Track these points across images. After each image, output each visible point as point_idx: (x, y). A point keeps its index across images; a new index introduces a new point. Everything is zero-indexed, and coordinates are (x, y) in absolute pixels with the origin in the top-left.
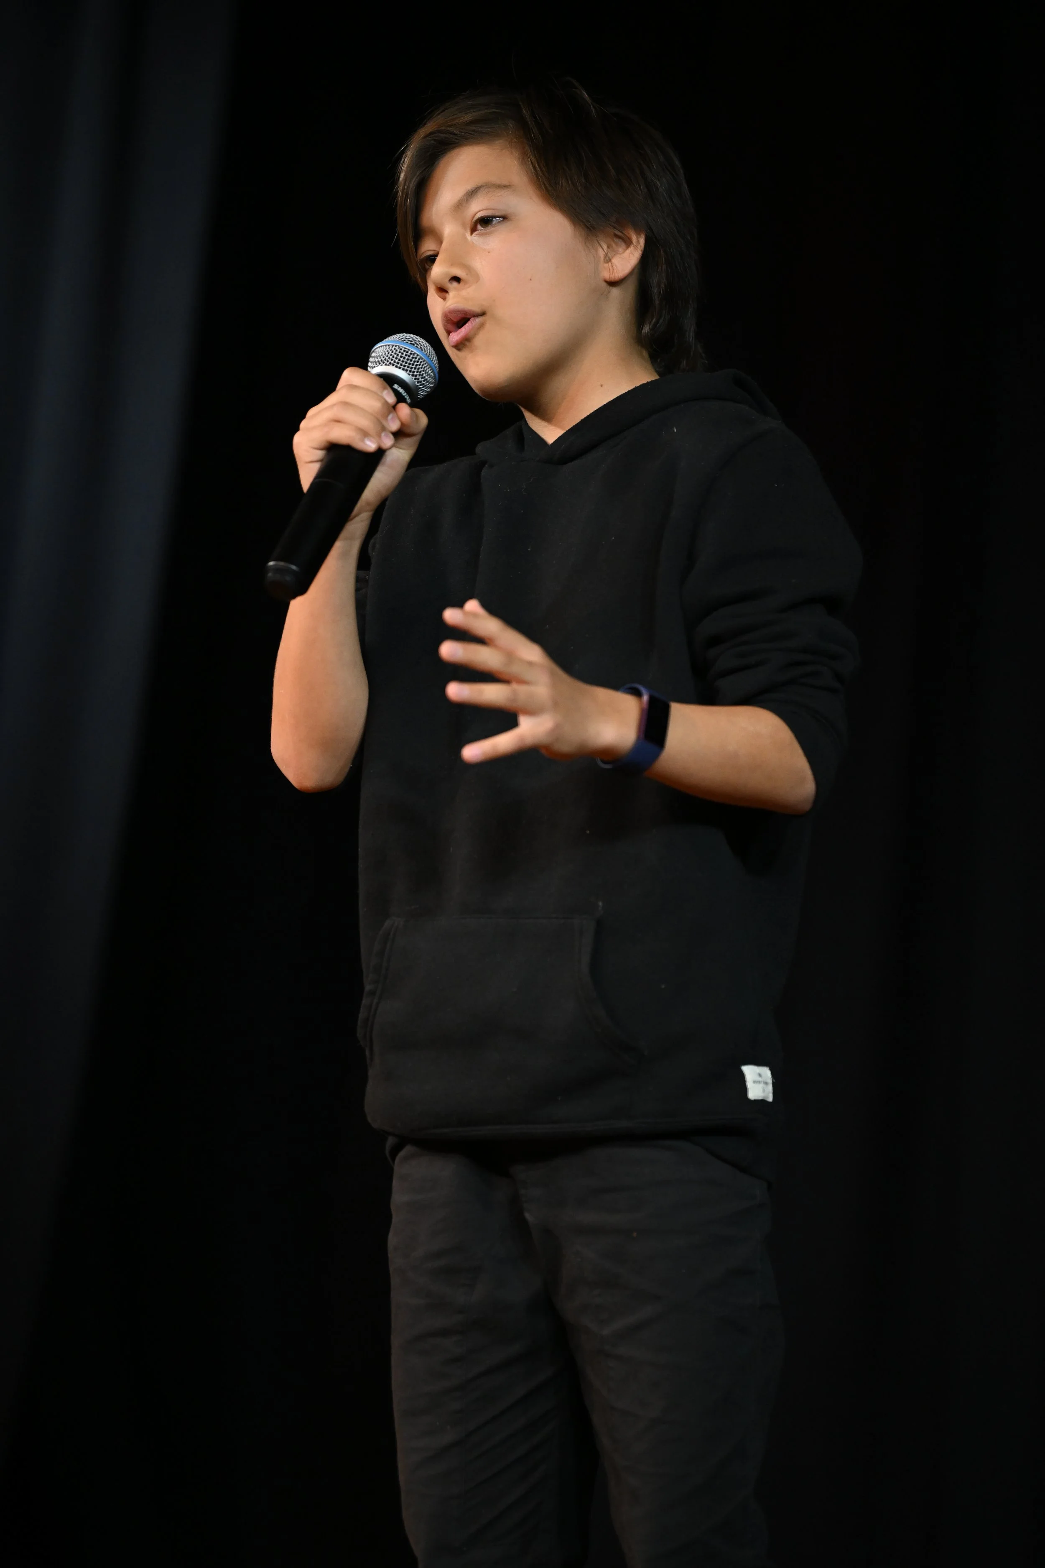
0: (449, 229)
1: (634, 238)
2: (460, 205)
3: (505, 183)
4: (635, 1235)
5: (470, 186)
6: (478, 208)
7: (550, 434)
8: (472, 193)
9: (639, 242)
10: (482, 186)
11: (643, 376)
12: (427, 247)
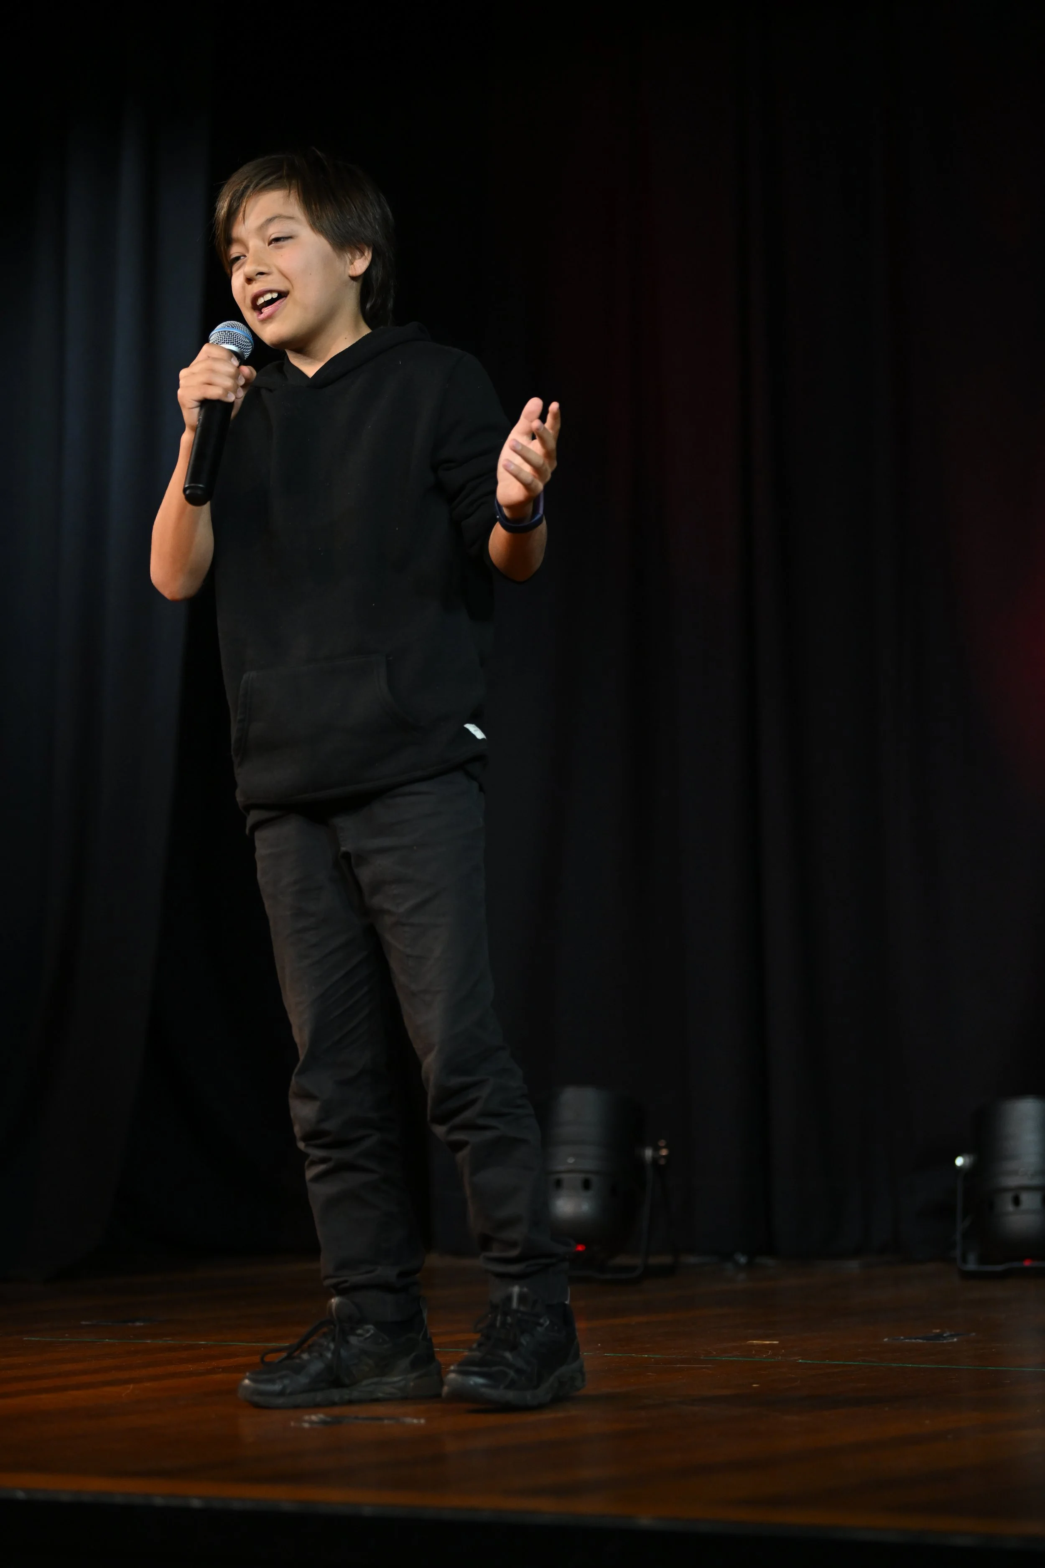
0: (255, 243)
1: (366, 254)
2: (262, 228)
3: (291, 215)
4: (415, 848)
5: (269, 216)
6: (274, 231)
7: (310, 369)
8: (270, 220)
9: (368, 255)
10: (276, 217)
11: (366, 331)
12: (235, 251)
